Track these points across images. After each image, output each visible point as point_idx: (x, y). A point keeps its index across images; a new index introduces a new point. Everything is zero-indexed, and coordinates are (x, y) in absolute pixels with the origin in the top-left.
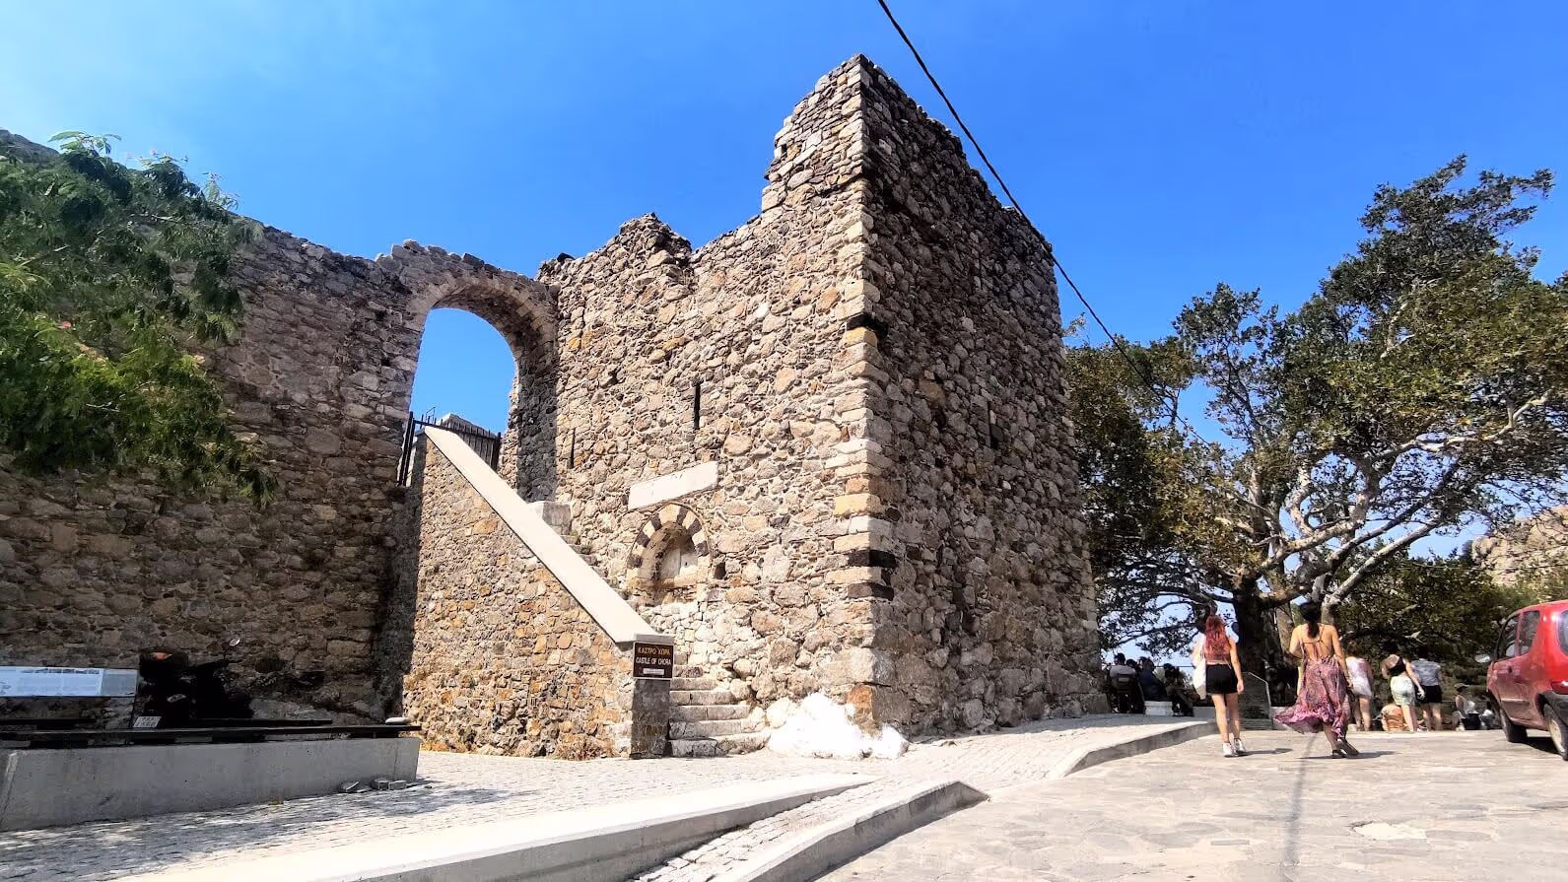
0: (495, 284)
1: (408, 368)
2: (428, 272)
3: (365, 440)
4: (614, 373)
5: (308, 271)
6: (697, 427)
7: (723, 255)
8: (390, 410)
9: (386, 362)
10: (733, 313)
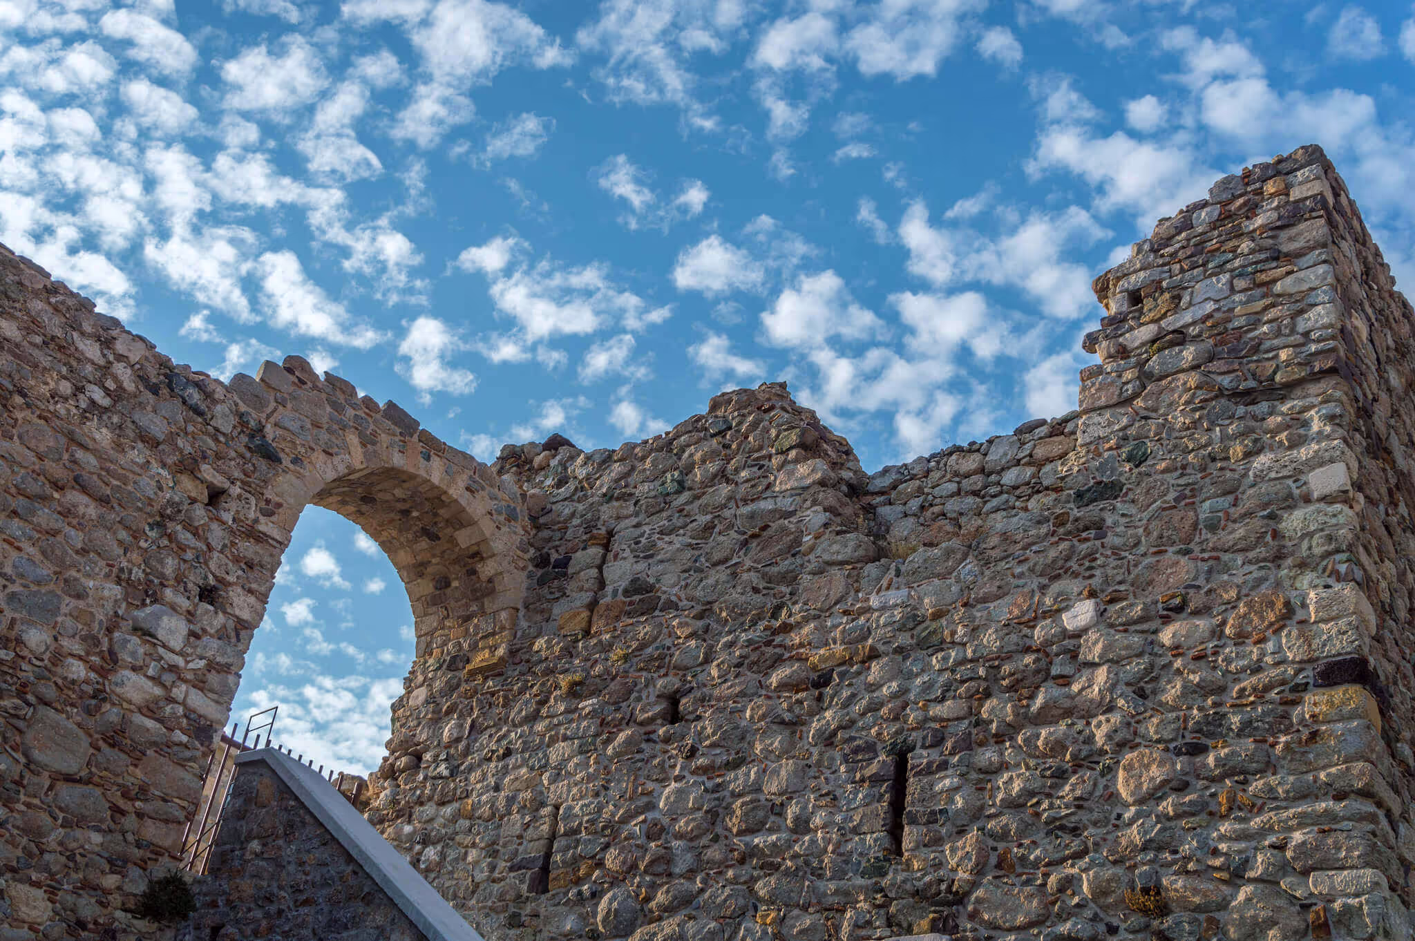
0: (435, 472)
1: (246, 615)
2: (317, 425)
3: (137, 755)
4: (673, 700)
5: (110, 384)
6: (896, 848)
7: (952, 487)
8: (197, 700)
9: (208, 594)
10: (1004, 610)
